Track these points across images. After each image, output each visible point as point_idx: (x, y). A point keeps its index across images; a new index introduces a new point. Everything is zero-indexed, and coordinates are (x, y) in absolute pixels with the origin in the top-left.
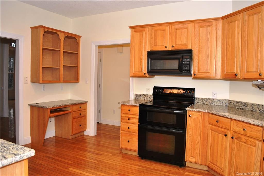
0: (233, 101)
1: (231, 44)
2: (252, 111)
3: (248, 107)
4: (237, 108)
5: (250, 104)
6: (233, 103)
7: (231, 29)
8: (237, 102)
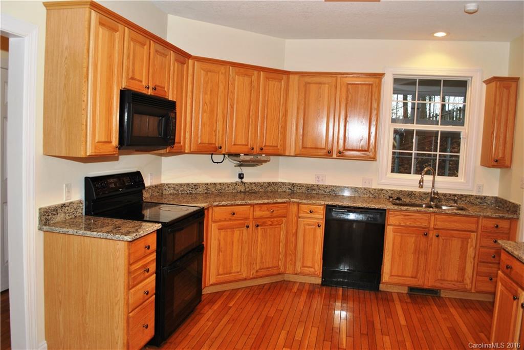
0: (174, 184)
1: (210, 103)
2: (206, 193)
3: (200, 189)
4: (182, 194)
5: (202, 184)
6: (174, 188)
7: (210, 81)
8: (181, 185)
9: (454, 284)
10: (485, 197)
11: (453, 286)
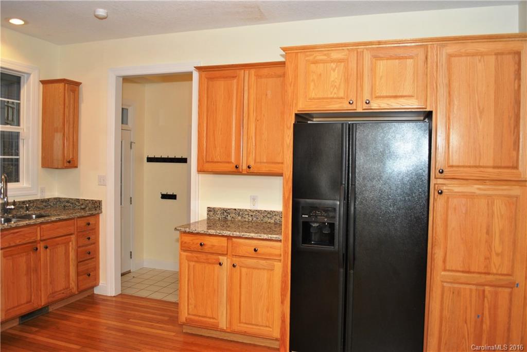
9: (63, 293)
10: (49, 200)
11: (63, 295)
